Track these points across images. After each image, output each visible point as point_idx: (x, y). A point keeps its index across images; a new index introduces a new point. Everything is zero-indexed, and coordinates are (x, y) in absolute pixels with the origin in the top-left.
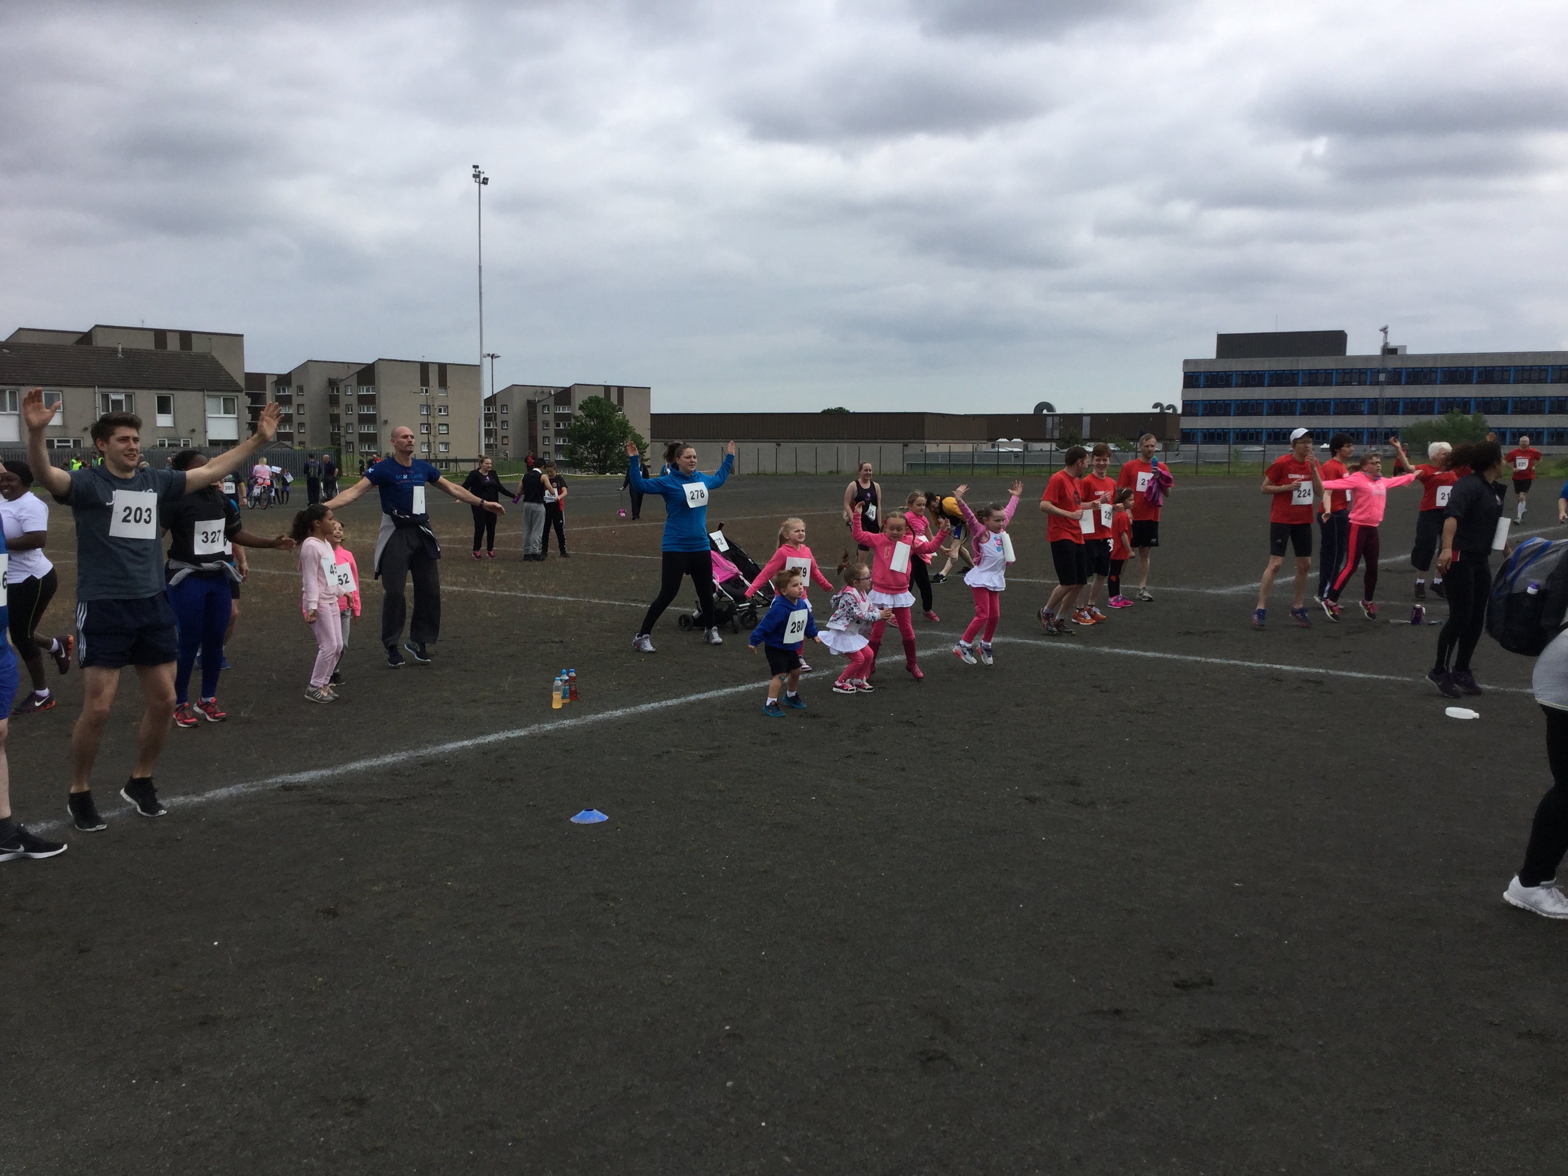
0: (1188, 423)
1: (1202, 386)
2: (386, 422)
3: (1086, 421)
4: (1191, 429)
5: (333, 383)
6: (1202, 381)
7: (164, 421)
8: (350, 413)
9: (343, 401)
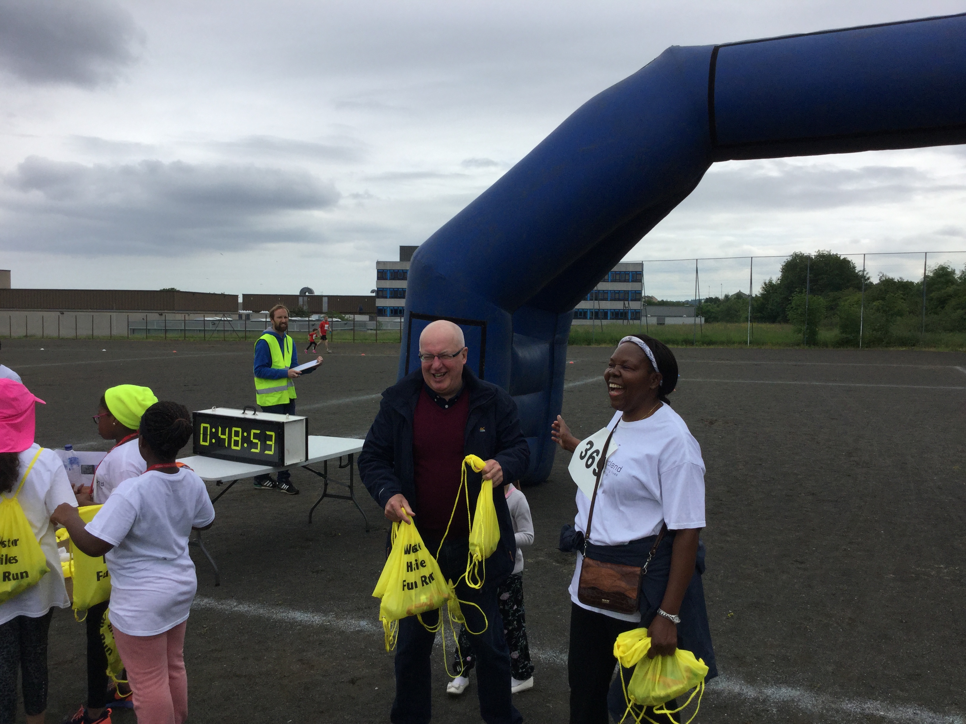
0: (380, 303)
1: (389, 279)
3: (325, 300)
4: (383, 307)
6: (389, 275)
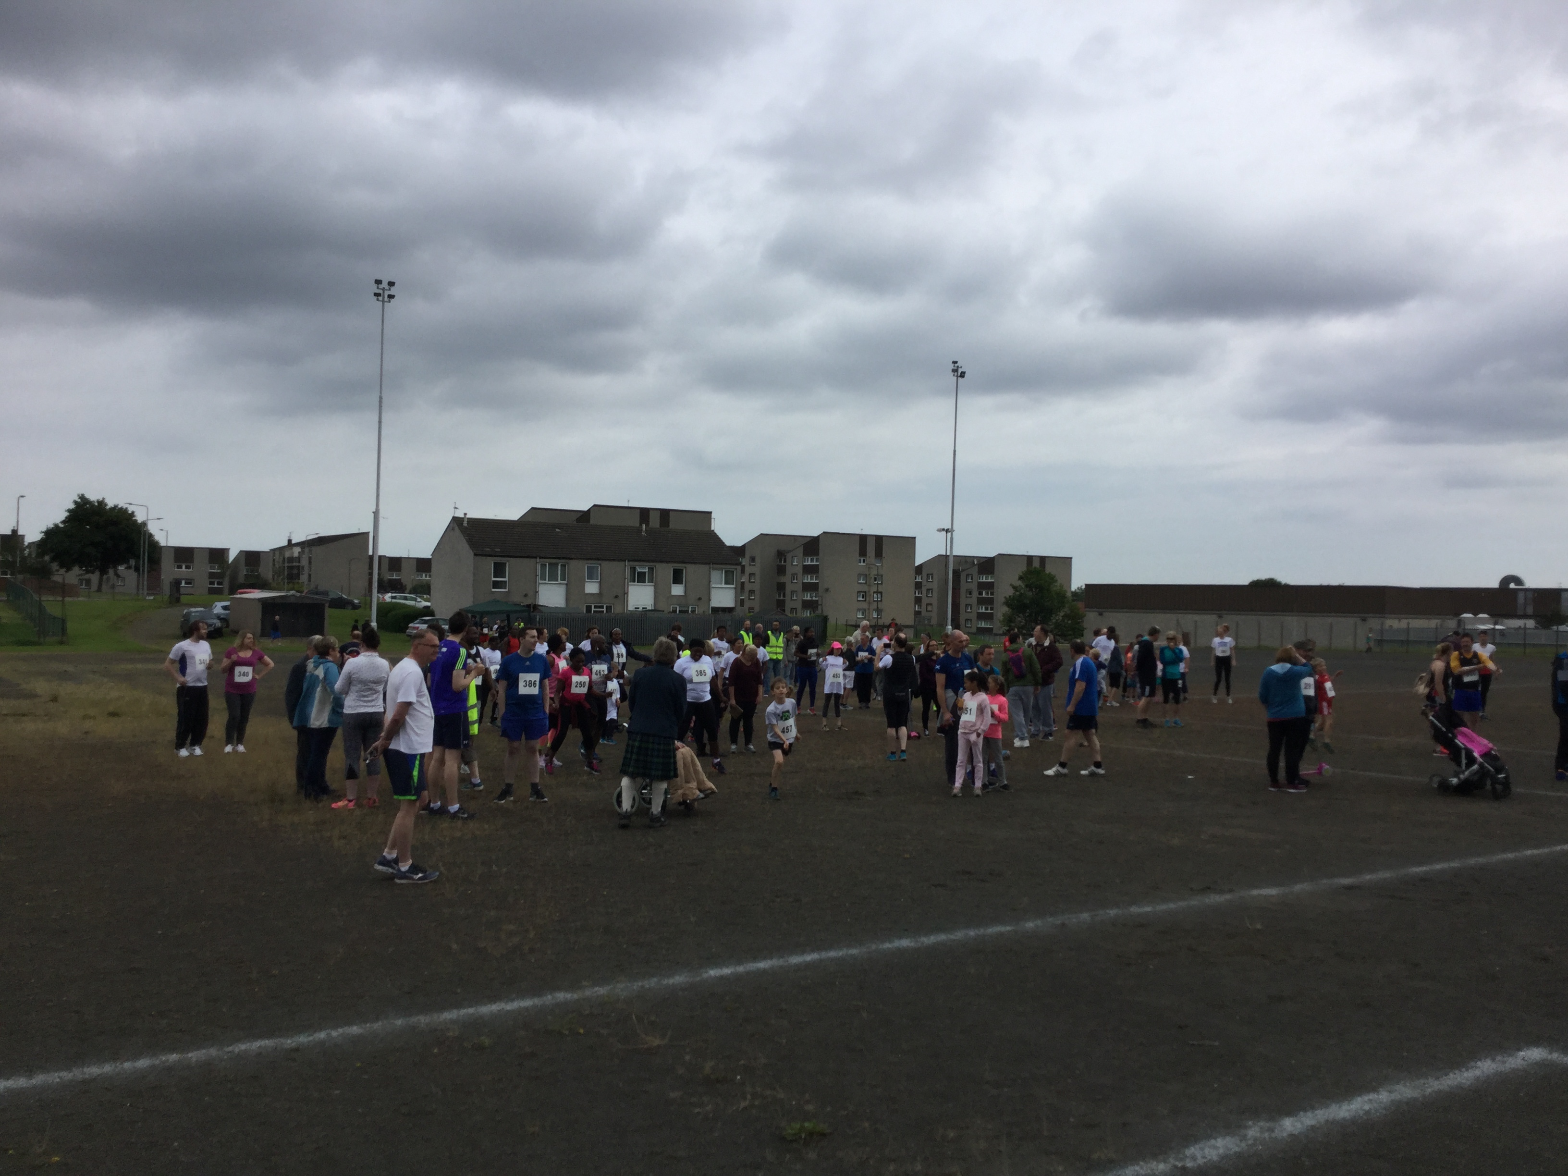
2: (827, 590)
5: (781, 554)
7: (677, 590)
8: (795, 581)
9: (789, 571)
